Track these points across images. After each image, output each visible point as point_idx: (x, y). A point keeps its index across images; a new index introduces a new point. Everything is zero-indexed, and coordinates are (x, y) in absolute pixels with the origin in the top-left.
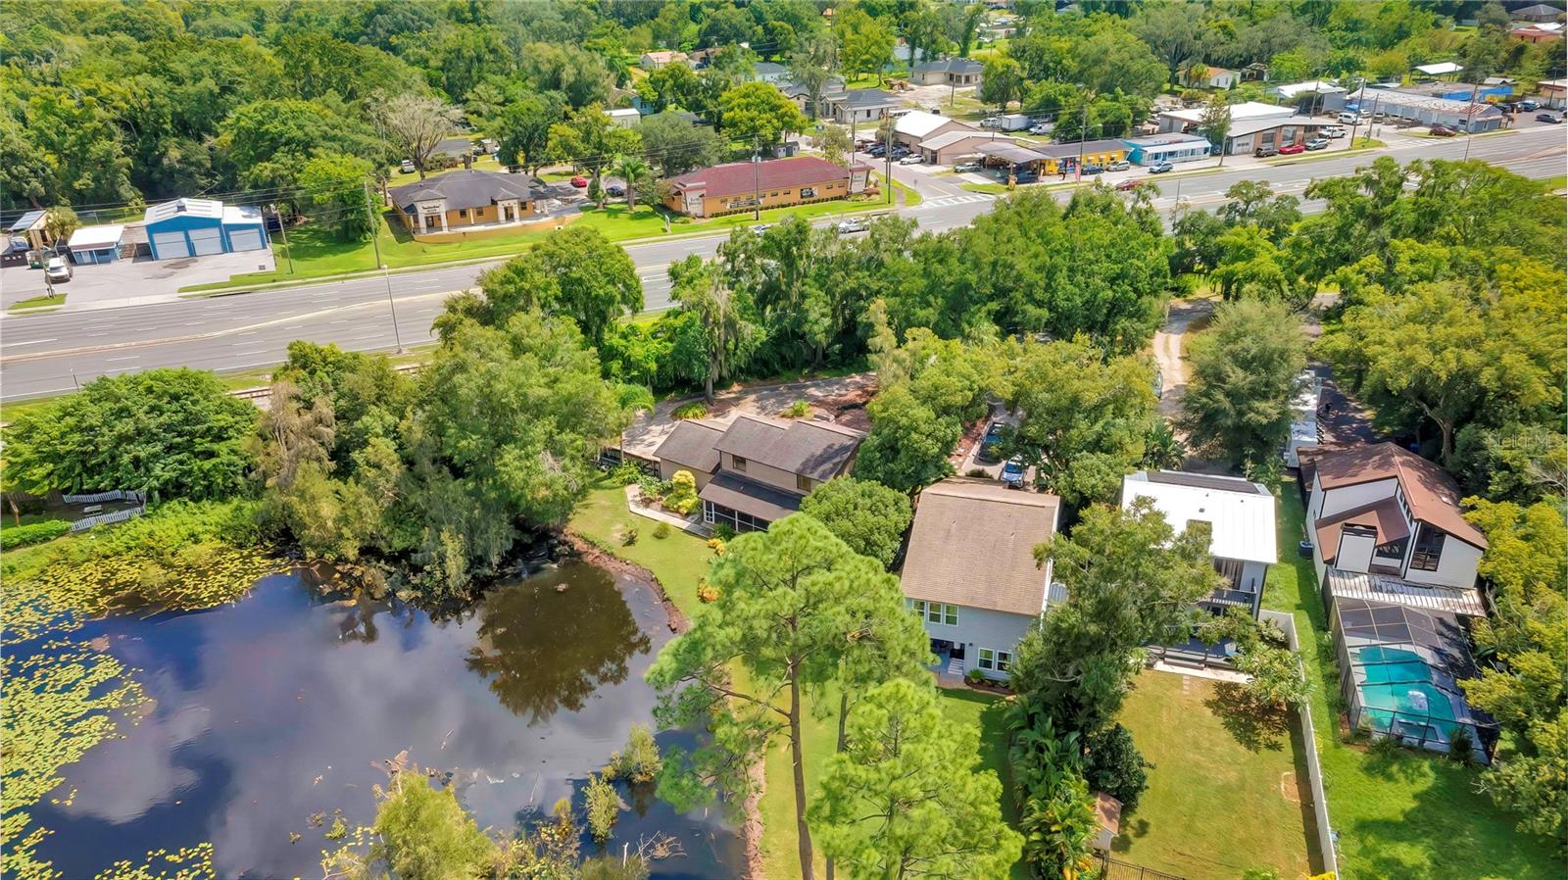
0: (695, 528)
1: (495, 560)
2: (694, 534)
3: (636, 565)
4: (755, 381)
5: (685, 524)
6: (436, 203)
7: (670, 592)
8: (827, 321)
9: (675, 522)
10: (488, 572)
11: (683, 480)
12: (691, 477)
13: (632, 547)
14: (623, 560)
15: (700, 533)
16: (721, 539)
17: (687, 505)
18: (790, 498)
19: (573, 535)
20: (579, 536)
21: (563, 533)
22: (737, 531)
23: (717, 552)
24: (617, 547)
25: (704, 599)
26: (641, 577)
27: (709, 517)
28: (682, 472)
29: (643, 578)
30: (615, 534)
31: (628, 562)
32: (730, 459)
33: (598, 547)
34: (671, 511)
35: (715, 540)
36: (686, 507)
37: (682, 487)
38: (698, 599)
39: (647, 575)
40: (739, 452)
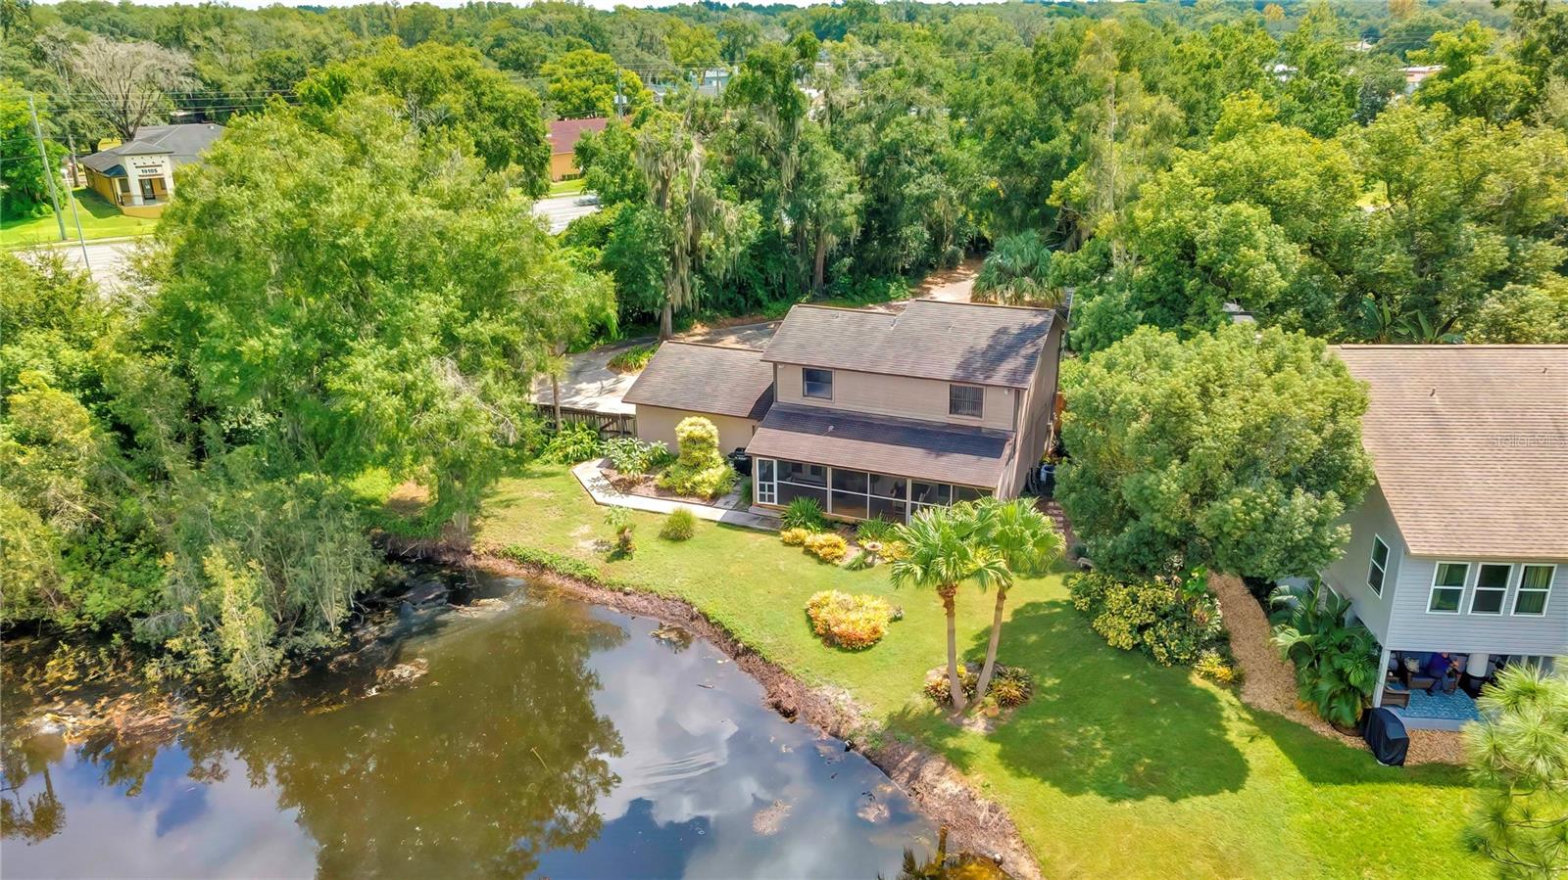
0: (739, 518)
1: (335, 612)
2: (744, 527)
3: (647, 593)
4: (725, 318)
5: (717, 514)
6: (157, 160)
7: (748, 636)
8: (858, 198)
9: (699, 511)
10: (321, 639)
11: (698, 432)
12: (714, 430)
13: (626, 561)
14: (616, 588)
15: (754, 525)
16: (807, 528)
17: (712, 479)
18: (938, 434)
19: (493, 554)
20: (505, 555)
21: (469, 553)
22: (830, 513)
23: (809, 551)
24: (596, 566)
25: (837, 639)
26: (667, 614)
27: (767, 493)
28: (694, 419)
29: (671, 617)
30: (581, 544)
31: (628, 589)
32: (798, 376)
33: (552, 570)
34: (680, 495)
35: (795, 531)
36: (711, 484)
37: (697, 446)
38: (819, 641)
39: (677, 611)
40: (819, 361)
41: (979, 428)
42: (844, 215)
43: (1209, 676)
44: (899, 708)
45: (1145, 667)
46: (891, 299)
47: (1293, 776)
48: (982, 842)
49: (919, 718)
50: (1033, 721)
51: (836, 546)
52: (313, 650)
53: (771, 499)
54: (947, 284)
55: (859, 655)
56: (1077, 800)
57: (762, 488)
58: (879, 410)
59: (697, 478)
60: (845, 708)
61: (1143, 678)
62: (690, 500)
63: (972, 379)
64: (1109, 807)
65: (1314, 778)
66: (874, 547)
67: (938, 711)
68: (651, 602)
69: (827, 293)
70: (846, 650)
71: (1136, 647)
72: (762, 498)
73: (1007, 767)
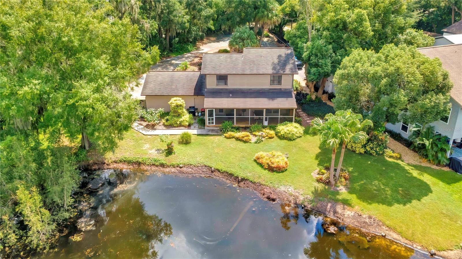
0: (203, 132)
2: (207, 135)
3: (189, 165)
5: (194, 131)
7: (240, 174)
13: (174, 155)
14: (176, 166)
15: (210, 133)
16: (233, 131)
17: (187, 119)
18: (269, 92)
19: (115, 162)
20: (121, 161)
21: (104, 163)
22: (235, 125)
23: (238, 139)
24: (163, 159)
25: (275, 169)
26: (201, 172)
27: (211, 121)
28: (175, 98)
29: (203, 173)
30: (150, 152)
31: (181, 166)
32: (215, 78)
33: (144, 164)
34: (175, 127)
35: (229, 133)
36: (187, 121)
37: (179, 108)
38: (267, 171)
39: (204, 170)
40: (223, 72)
41: (281, 89)
42: (185, 23)
43: (391, 157)
44: (313, 189)
45: (372, 159)
46: (190, 51)
47: (441, 184)
48: (373, 230)
49: (322, 191)
50: (358, 184)
51: (248, 136)
52: (64, 220)
53: (213, 123)
54: (204, 45)
55: (284, 173)
56: (393, 207)
57: (209, 120)
58: (245, 87)
59: (181, 120)
60: (293, 193)
61: (374, 161)
62: (180, 128)
63: (279, 73)
64: (404, 208)
65: (449, 183)
66: (262, 134)
67: (327, 187)
68: (192, 169)
69: (171, 51)
70: (279, 172)
71: (365, 152)
72: (209, 123)
73: (363, 201)
